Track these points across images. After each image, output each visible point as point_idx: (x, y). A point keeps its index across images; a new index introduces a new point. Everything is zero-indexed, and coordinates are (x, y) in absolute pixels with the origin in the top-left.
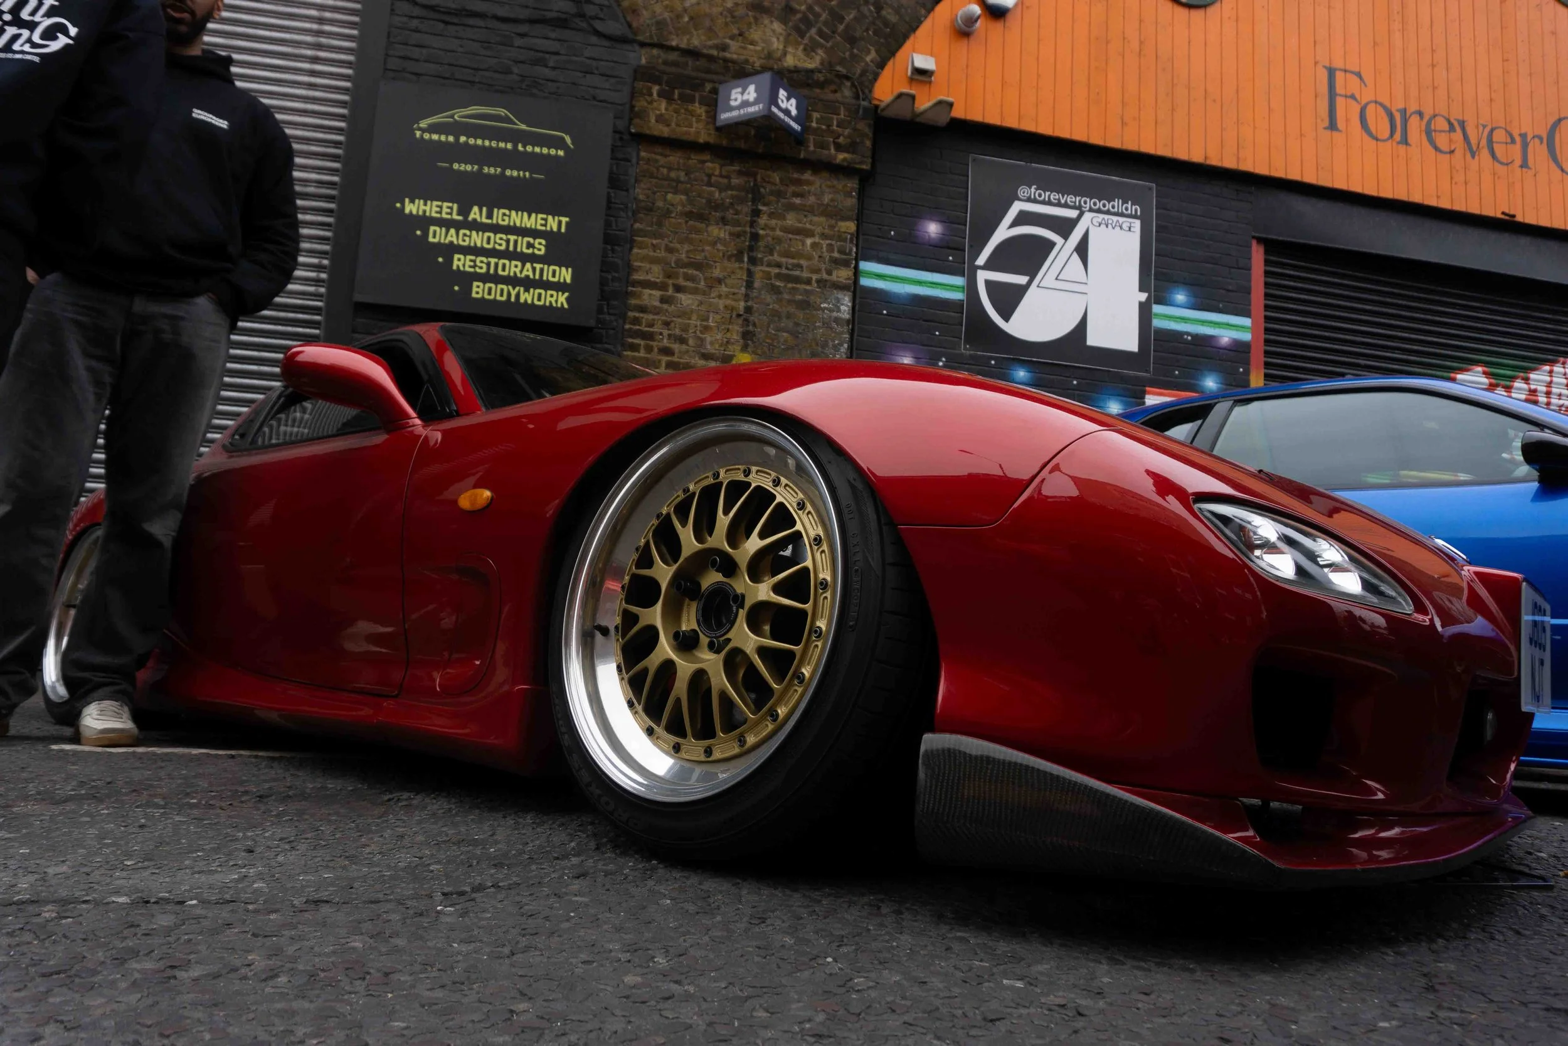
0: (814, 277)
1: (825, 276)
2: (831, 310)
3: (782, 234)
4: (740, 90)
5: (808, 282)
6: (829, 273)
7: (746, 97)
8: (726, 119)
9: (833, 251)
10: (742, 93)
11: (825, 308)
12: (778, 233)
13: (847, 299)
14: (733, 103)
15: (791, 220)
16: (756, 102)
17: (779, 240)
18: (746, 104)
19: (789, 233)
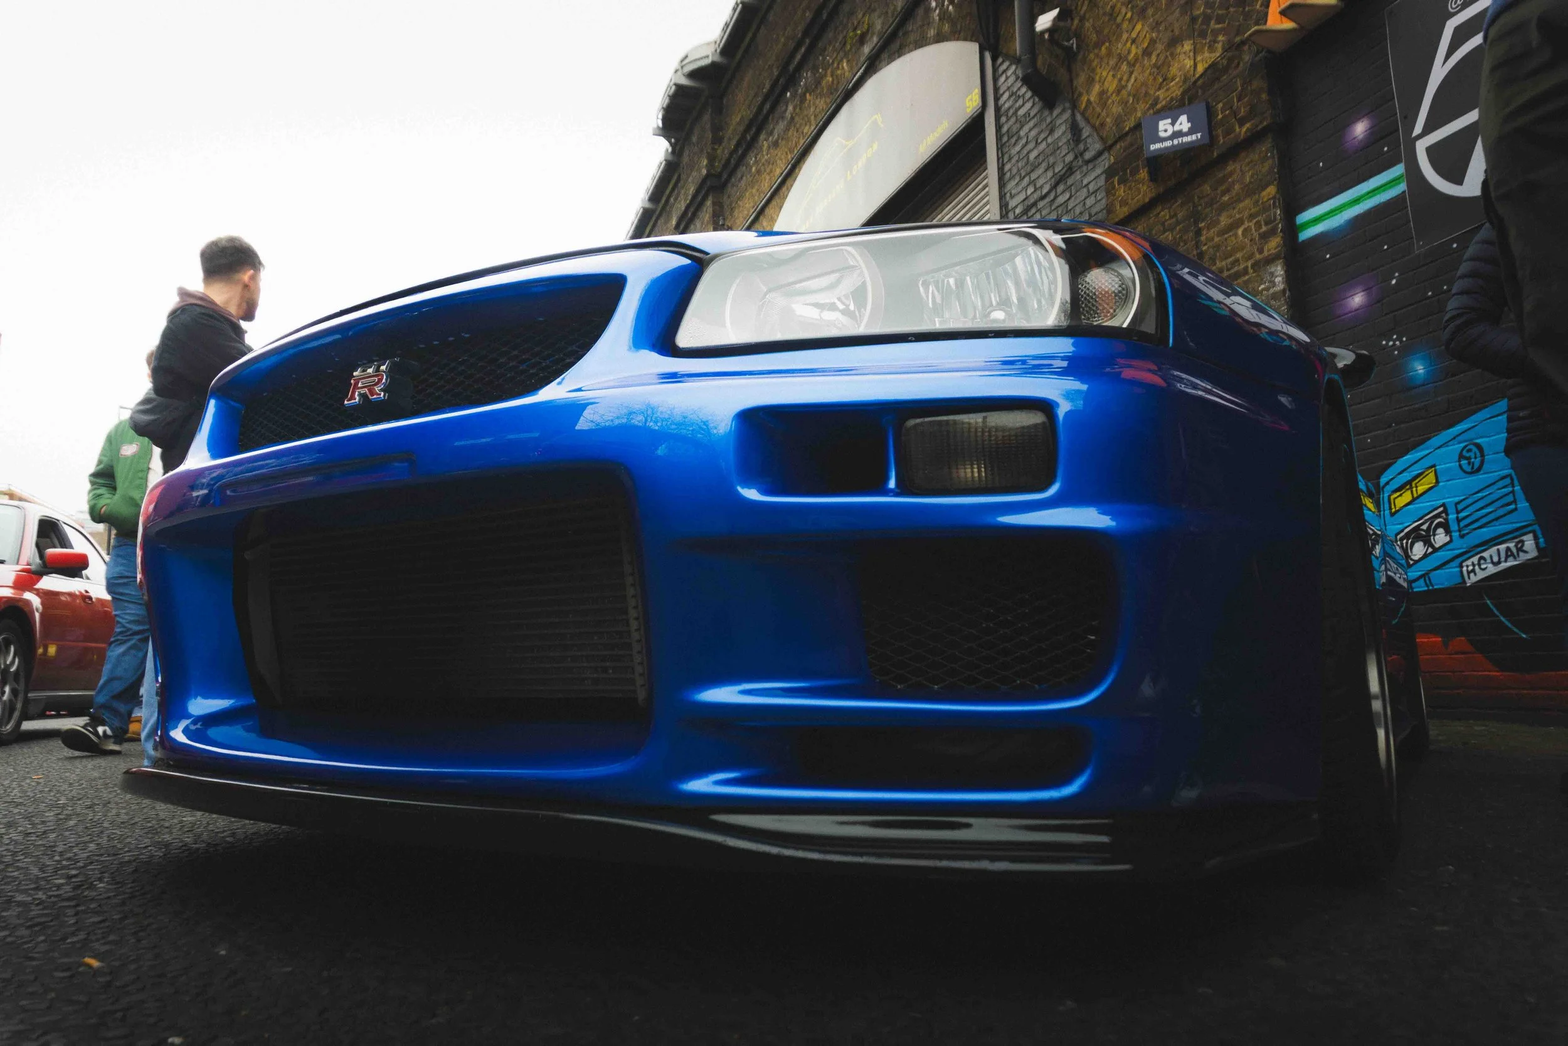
0: (1249, 264)
1: (1258, 256)
2: (1267, 289)
3: (1219, 238)
4: (1169, 121)
5: (1245, 271)
6: (1261, 251)
7: (1177, 127)
8: (1155, 150)
9: (1260, 227)
10: (1173, 124)
11: (1263, 290)
12: (1217, 239)
13: (1279, 268)
14: (1162, 134)
15: (1224, 220)
16: (1191, 132)
17: (1217, 247)
18: (1178, 134)
19: (1224, 234)
